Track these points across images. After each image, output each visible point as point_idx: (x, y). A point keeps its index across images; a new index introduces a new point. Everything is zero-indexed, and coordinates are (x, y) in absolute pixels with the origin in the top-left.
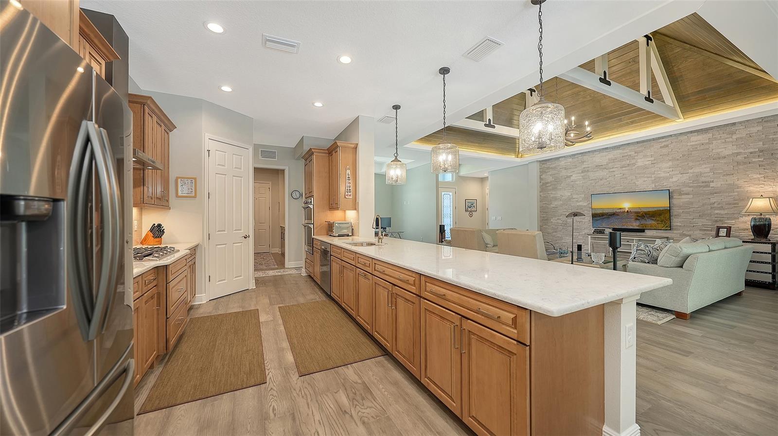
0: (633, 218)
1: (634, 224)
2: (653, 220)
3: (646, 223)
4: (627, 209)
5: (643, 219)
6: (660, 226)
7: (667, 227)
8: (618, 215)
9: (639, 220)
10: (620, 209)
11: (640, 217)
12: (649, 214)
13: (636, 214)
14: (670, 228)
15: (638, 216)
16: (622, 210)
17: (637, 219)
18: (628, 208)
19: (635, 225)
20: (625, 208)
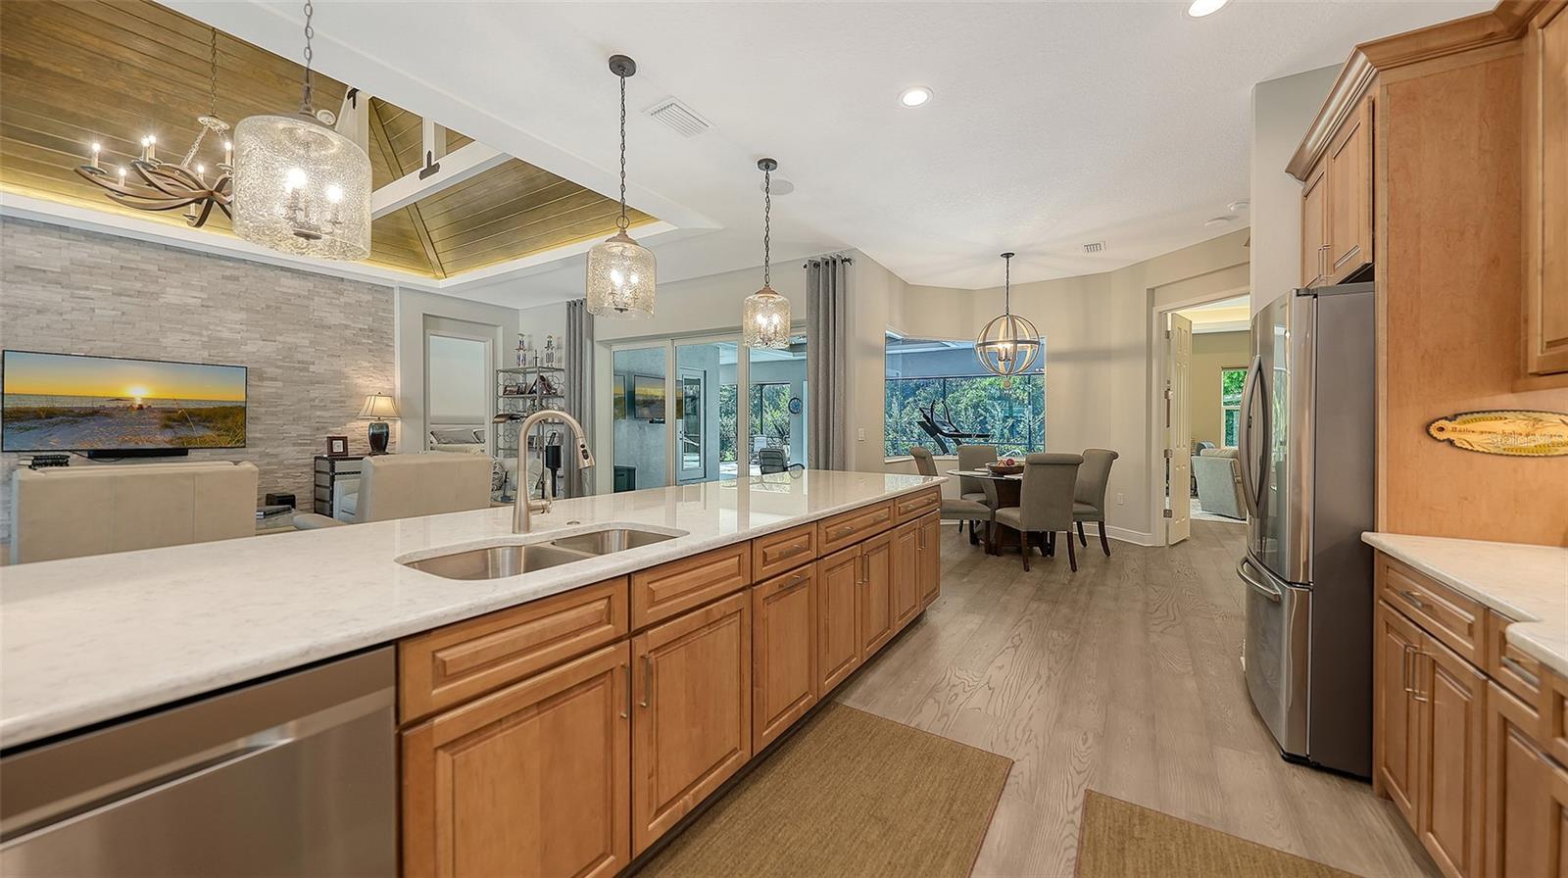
0: (155, 424)
1: (159, 438)
2: (208, 427)
3: (191, 434)
4: (139, 402)
5: (183, 425)
6: (225, 440)
7: (238, 441)
8: (107, 415)
9: (171, 427)
10: (118, 399)
11: (175, 421)
12: (198, 415)
13: (163, 415)
14: (242, 443)
15: (169, 419)
16: (121, 404)
17: (166, 426)
18: (143, 399)
19: (162, 440)
20: (133, 399)
